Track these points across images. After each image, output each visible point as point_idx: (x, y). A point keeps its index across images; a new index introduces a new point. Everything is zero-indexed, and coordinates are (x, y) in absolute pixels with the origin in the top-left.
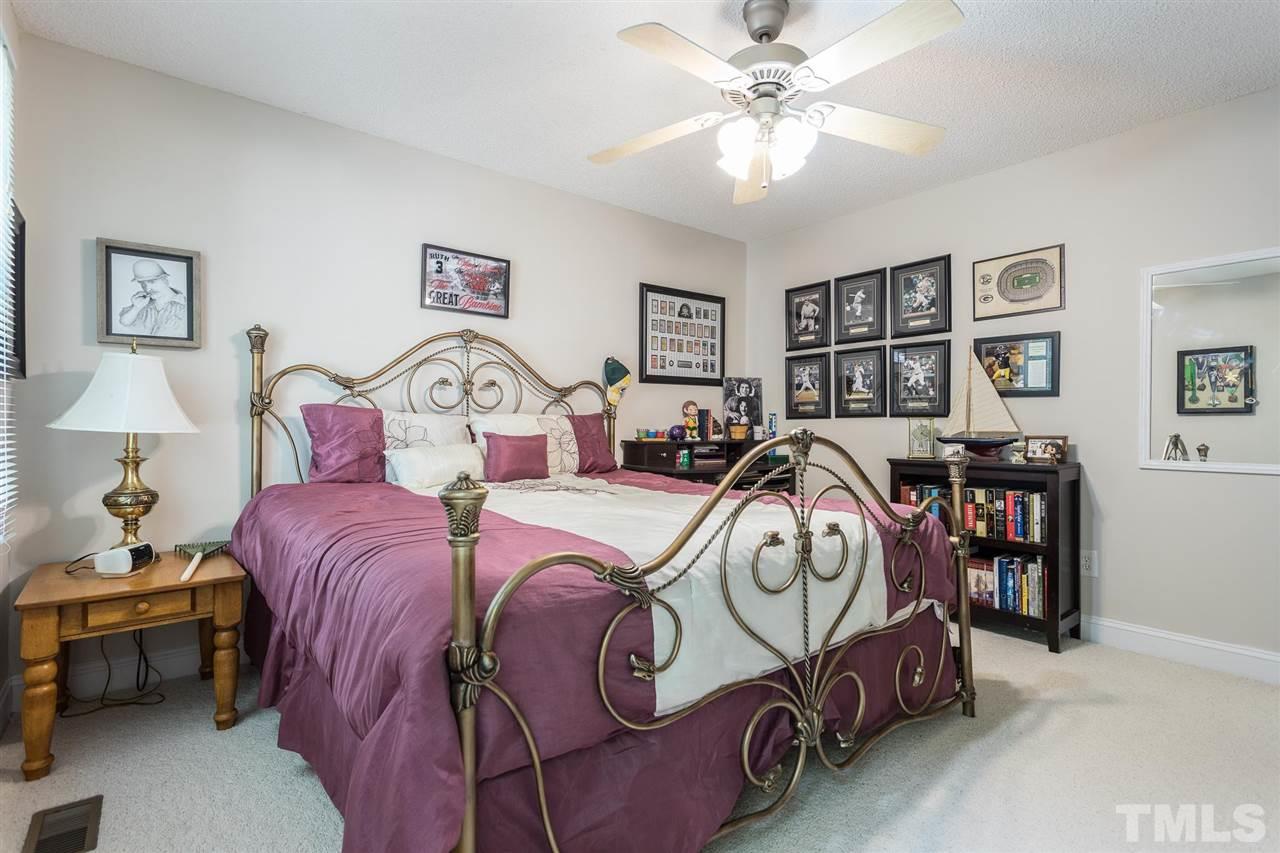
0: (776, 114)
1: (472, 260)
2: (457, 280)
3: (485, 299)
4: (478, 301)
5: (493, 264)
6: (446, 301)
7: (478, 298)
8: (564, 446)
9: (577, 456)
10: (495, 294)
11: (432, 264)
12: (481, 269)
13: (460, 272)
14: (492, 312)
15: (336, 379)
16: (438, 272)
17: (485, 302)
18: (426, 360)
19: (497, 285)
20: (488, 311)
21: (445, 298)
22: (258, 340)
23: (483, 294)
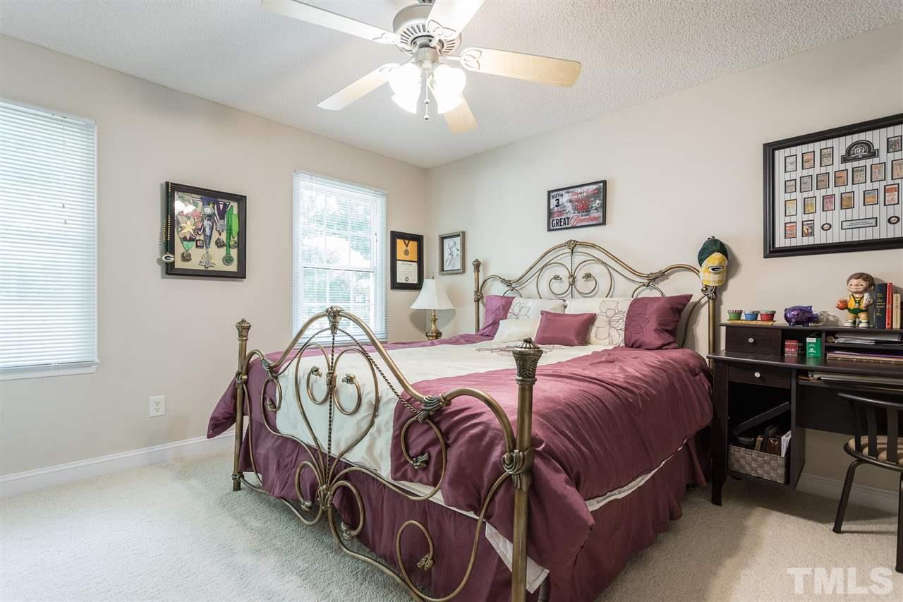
0: (434, 62)
1: (579, 190)
2: (569, 207)
3: (588, 215)
4: (583, 217)
5: (594, 187)
6: (562, 224)
7: (582, 216)
8: (613, 324)
9: (623, 333)
10: (596, 209)
11: (553, 202)
12: (585, 194)
13: (571, 201)
14: (594, 223)
15: (503, 281)
16: (556, 206)
17: (588, 217)
18: (546, 265)
19: (598, 201)
20: (591, 223)
21: (561, 222)
22: (477, 266)
23: (587, 211)
